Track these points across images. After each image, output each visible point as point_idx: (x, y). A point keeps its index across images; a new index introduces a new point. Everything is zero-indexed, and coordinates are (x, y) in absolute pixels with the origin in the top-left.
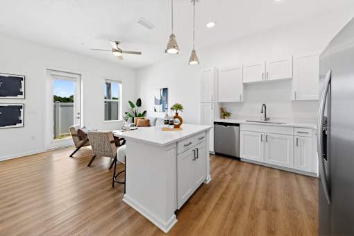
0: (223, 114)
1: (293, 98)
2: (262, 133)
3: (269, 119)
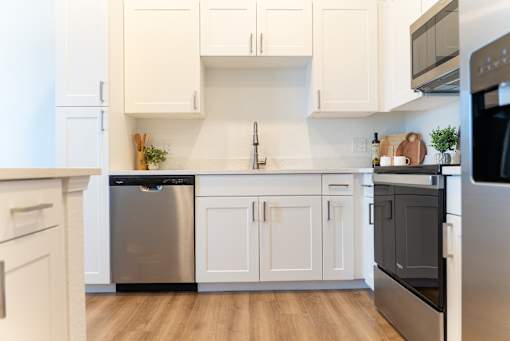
0: (141, 155)
1: (313, 108)
2: (255, 199)
3: (265, 164)
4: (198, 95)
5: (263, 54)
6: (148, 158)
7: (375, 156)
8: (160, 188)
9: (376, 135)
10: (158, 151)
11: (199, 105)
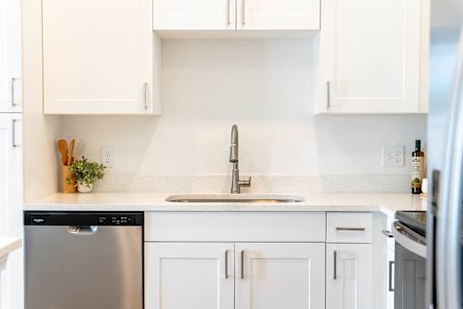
2: (229, 247)
3: (249, 185)
4: (150, 87)
5: (246, 28)
6: (78, 176)
7: (415, 175)
8: (95, 229)
9: (418, 143)
10: (92, 166)
11: (151, 103)
